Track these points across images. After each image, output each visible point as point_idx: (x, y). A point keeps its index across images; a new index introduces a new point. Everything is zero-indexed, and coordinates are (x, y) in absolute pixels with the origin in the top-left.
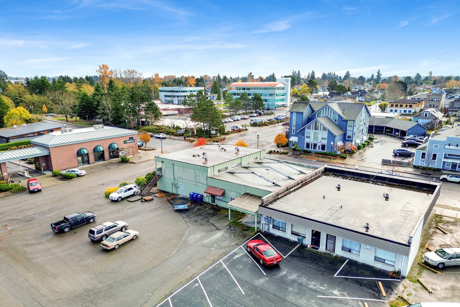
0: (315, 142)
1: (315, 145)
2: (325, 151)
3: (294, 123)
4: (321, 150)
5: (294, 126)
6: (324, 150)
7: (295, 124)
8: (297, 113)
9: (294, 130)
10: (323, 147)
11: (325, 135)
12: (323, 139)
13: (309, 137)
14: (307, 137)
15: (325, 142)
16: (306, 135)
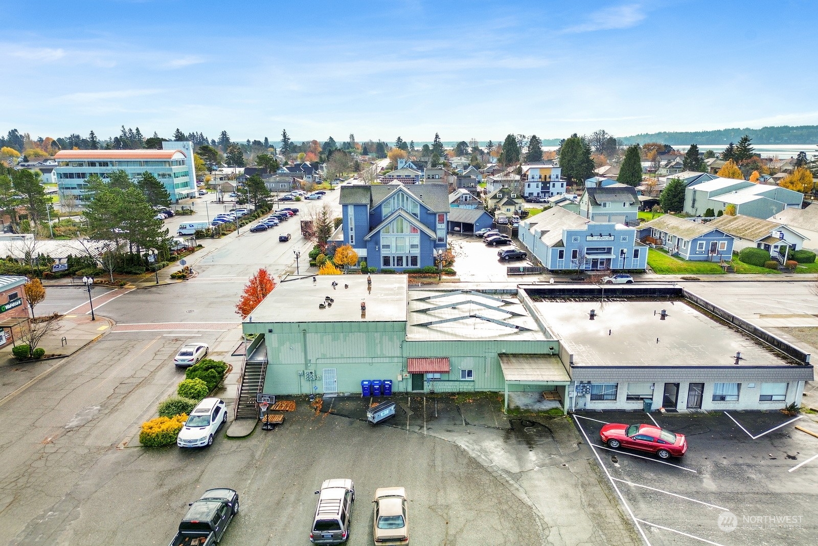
0: (399, 253)
1: (400, 259)
2: (419, 266)
3: (352, 224)
4: (410, 266)
5: (352, 230)
6: (416, 265)
7: (353, 227)
8: (356, 206)
9: (352, 236)
10: (414, 260)
11: (416, 240)
12: (413, 246)
13: (388, 247)
14: (384, 247)
15: (416, 252)
16: (382, 244)
